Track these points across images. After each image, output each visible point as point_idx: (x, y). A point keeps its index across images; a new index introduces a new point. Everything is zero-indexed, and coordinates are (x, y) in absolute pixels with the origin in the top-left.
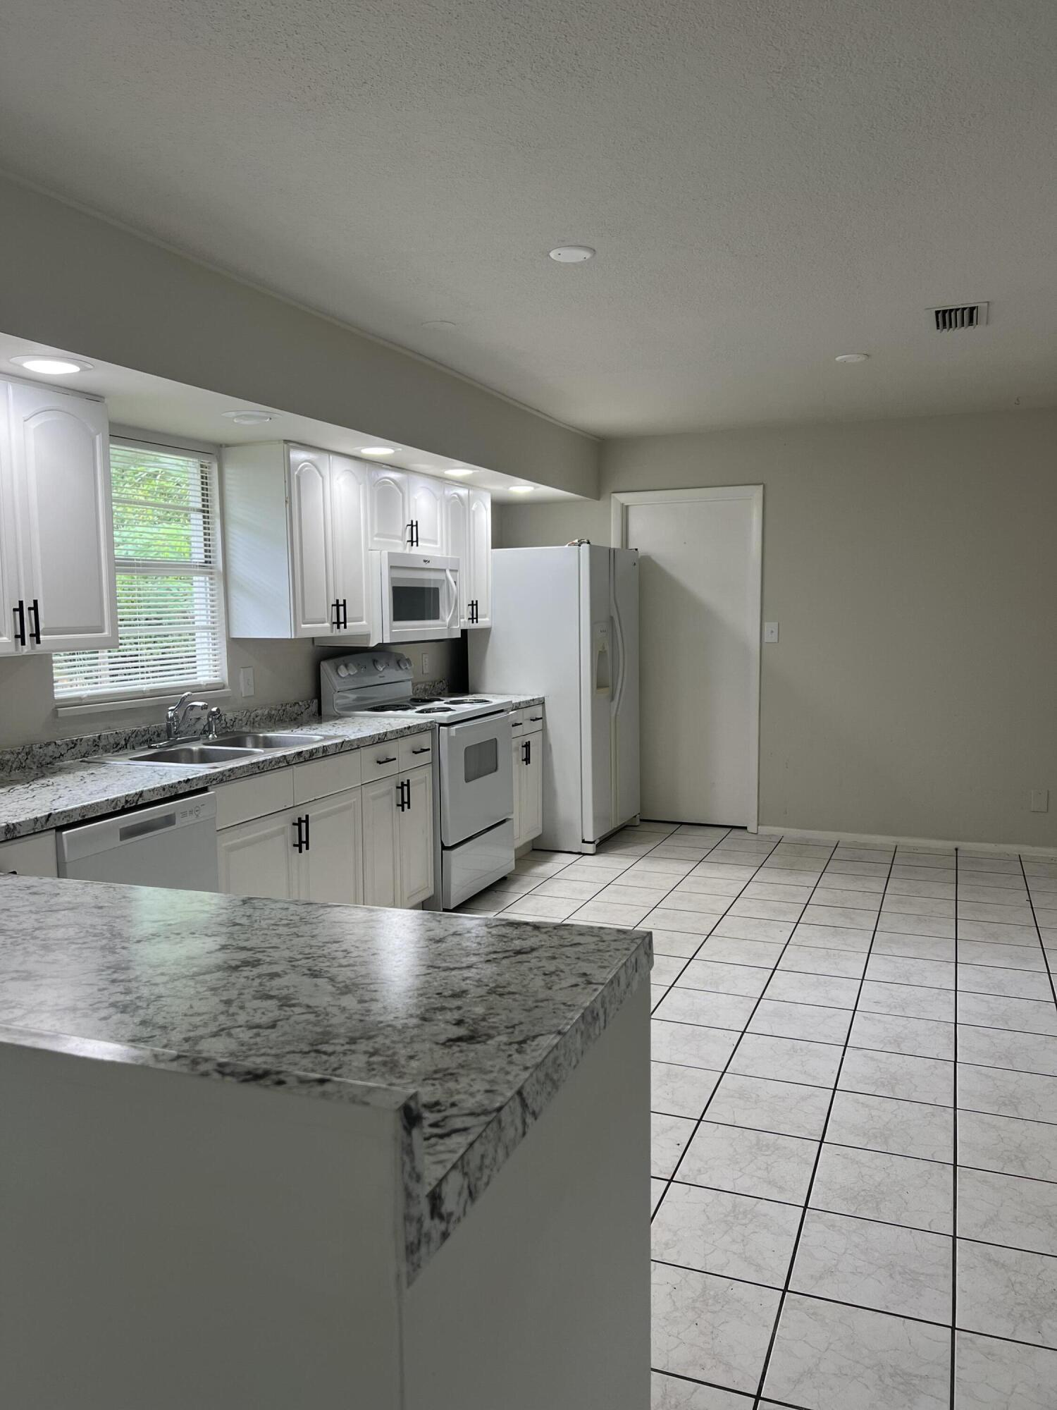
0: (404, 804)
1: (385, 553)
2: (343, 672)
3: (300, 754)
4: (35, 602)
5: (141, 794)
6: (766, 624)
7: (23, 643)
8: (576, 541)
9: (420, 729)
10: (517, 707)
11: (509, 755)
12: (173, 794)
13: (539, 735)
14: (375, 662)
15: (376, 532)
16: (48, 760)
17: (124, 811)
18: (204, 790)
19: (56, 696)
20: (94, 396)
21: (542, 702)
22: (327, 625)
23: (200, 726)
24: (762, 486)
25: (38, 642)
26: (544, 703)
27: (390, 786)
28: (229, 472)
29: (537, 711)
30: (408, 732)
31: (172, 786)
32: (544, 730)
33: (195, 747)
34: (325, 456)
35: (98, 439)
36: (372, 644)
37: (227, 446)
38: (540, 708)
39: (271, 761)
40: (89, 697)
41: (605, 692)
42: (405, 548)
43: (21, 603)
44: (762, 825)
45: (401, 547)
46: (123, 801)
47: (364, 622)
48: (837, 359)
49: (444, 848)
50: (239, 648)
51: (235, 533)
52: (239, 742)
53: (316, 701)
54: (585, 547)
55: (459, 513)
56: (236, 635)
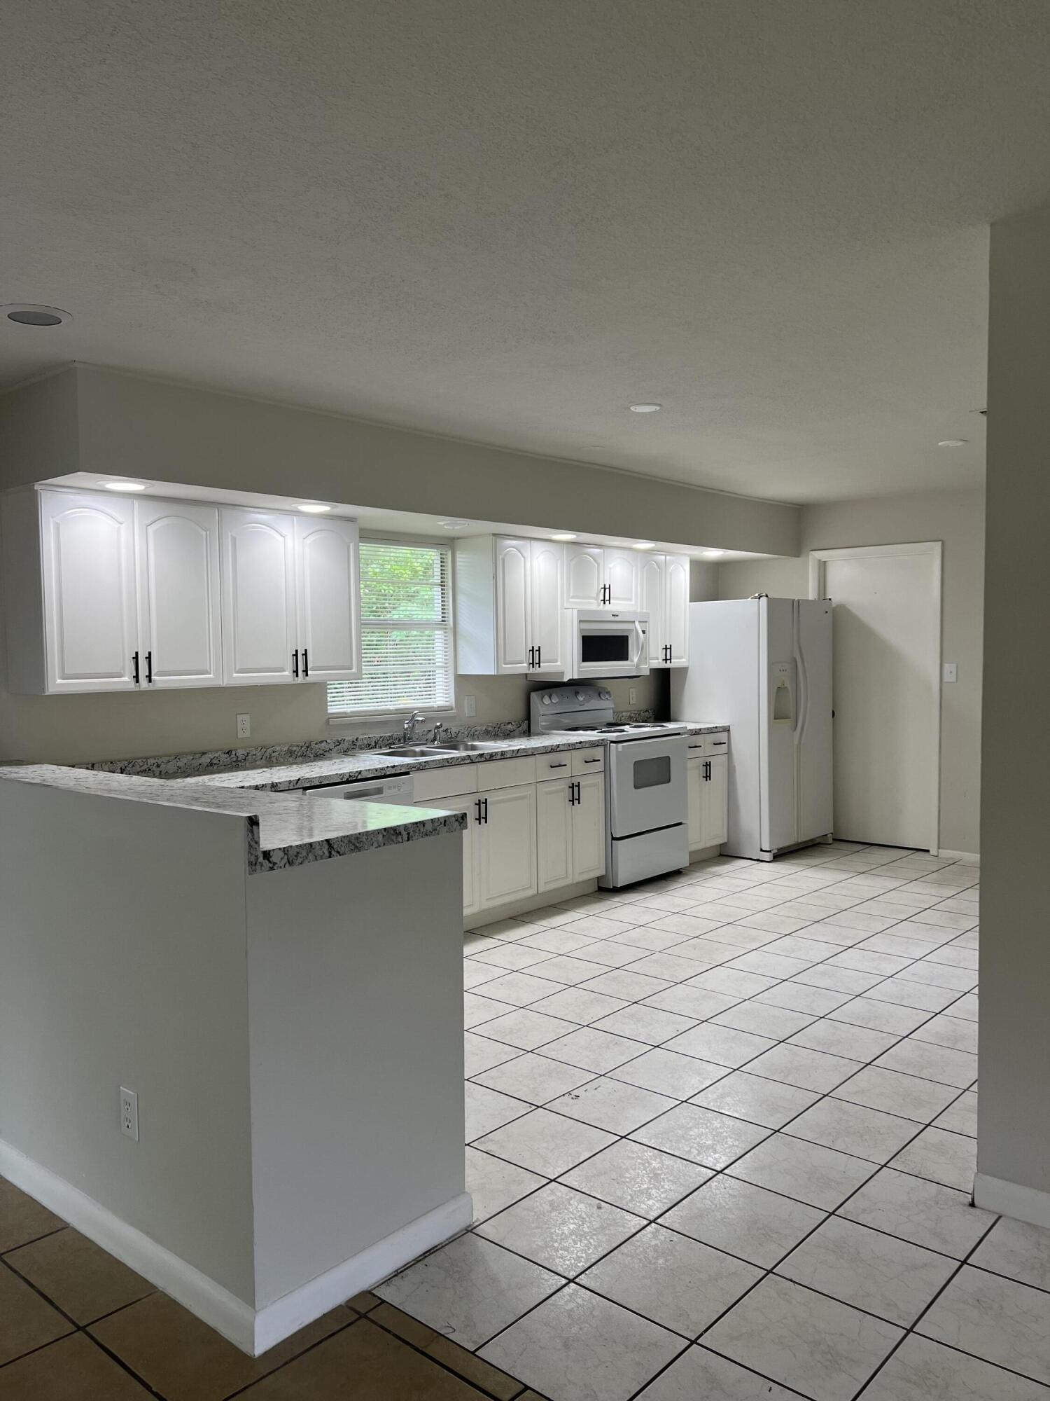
0: (574, 799)
1: (575, 612)
2: (547, 701)
3: (481, 755)
4: (306, 650)
5: (360, 772)
6: (946, 666)
7: (297, 676)
8: (757, 595)
9: (593, 745)
10: (697, 732)
11: (687, 771)
12: (383, 775)
13: (724, 758)
14: (577, 693)
15: (571, 594)
16: (321, 752)
17: (347, 782)
18: (407, 773)
19: (329, 711)
20: (350, 519)
21: (727, 730)
22: (525, 665)
23: (431, 736)
24: (940, 543)
25: (307, 675)
26: (729, 731)
27: (564, 786)
28: (459, 556)
29: (723, 737)
30: (580, 746)
31: (382, 769)
32: (729, 753)
33: (418, 749)
34: (527, 543)
35: (352, 546)
36: (566, 680)
37: (458, 538)
38: (726, 734)
39: (458, 758)
40: (352, 712)
41: (785, 725)
42: (599, 605)
43: (297, 651)
44: (942, 848)
45: (594, 605)
46: (348, 775)
47: (559, 663)
48: (940, 444)
49: (614, 839)
50: (463, 682)
51: (461, 599)
52: (455, 748)
53: (526, 722)
54: (764, 599)
55: (655, 576)
56: (461, 672)
